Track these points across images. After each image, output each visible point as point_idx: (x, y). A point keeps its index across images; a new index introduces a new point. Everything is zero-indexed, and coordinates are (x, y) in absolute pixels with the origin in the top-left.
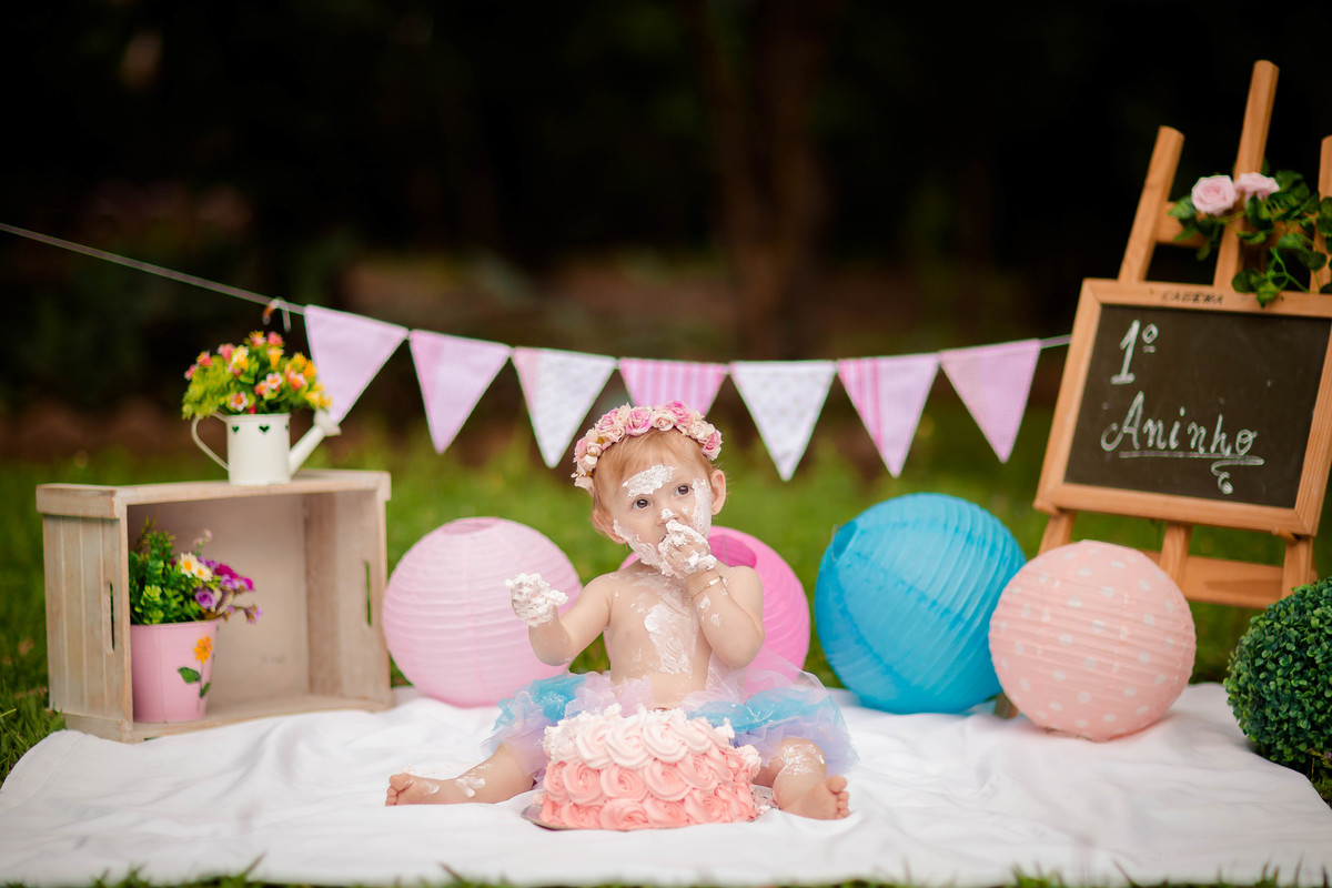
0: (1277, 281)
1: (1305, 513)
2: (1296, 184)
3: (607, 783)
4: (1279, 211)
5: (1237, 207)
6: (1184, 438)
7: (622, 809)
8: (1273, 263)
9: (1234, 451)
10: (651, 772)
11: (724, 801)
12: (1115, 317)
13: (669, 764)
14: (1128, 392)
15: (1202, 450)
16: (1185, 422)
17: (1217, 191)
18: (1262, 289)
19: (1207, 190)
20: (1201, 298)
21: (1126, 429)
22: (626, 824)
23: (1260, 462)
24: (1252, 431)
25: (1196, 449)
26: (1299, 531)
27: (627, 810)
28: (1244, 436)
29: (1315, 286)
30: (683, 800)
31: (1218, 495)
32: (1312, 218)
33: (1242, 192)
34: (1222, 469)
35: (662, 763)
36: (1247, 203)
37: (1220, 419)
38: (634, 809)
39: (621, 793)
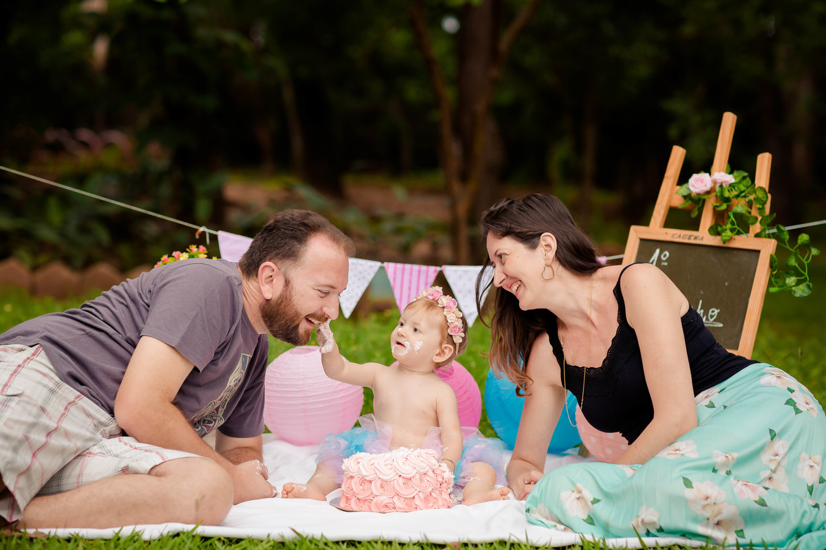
0: (732, 230)
2: (744, 178)
3: (375, 488)
4: (735, 193)
5: (712, 190)
7: (382, 500)
8: (730, 220)
10: (398, 482)
11: (435, 498)
12: (647, 246)
13: (407, 479)
17: (702, 181)
18: (723, 234)
19: (697, 180)
20: (692, 238)
22: (384, 509)
23: (721, 325)
24: (717, 309)
27: (385, 502)
28: (713, 312)
29: (752, 233)
30: (414, 497)
32: (752, 197)
33: (715, 182)
35: (403, 478)
36: (717, 188)
37: (701, 303)
38: (389, 501)
39: (382, 493)
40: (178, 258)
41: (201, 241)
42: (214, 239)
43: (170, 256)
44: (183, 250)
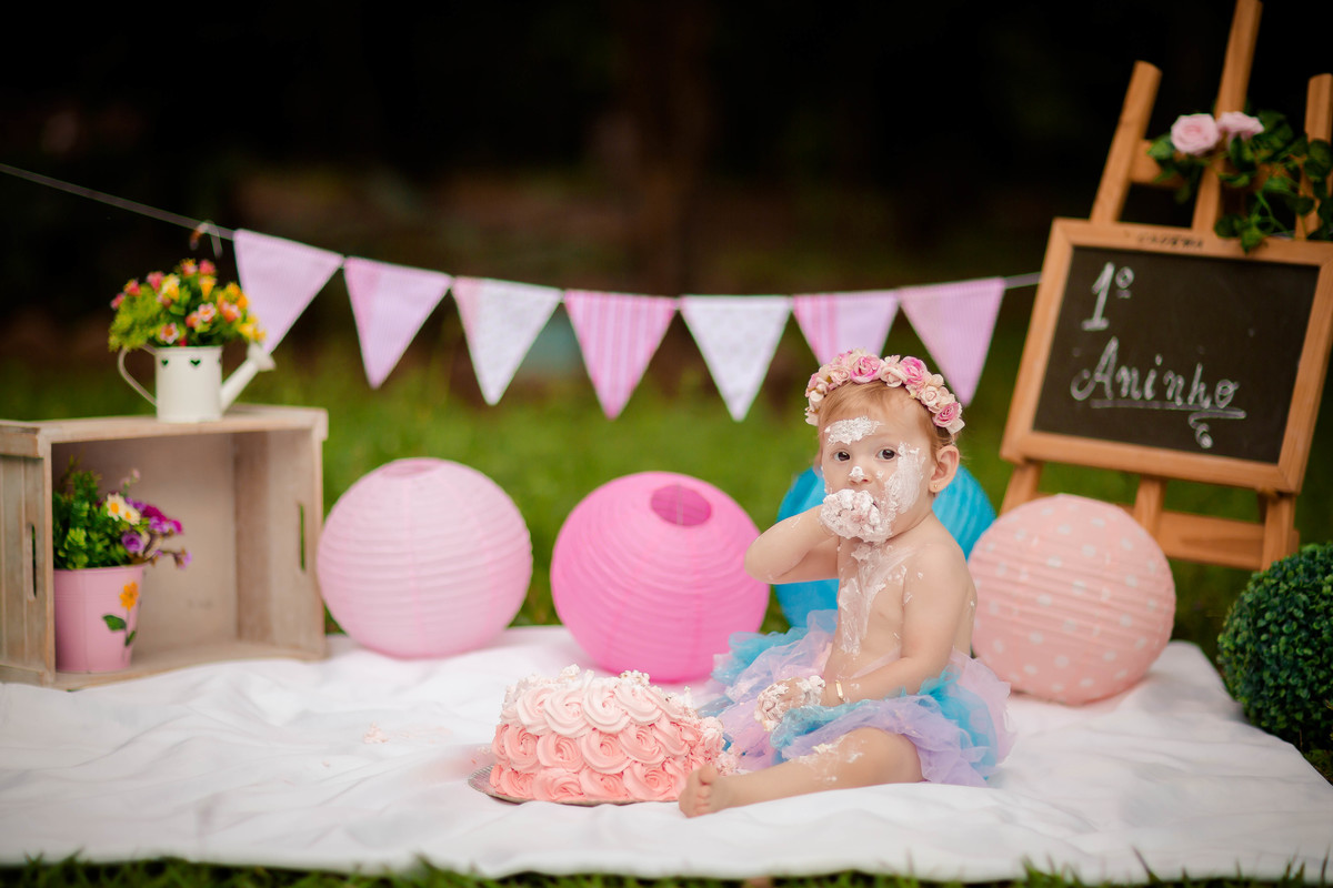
0: (1263, 226)
1: (1291, 465)
2: (1279, 125)
3: (543, 752)
4: (1264, 153)
5: (1219, 147)
6: (1160, 388)
7: (555, 780)
8: (1257, 207)
9: (1213, 402)
10: (589, 743)
12: (1087, 260)
13: (609, 734)
14: (1101, 338)
15: (1179, 402)
16: (1161, 372)
17: (1198, 130)
18: (1246, 234)
19: (1188, 129)
20: (1180, 242)
21: (1098, 377)
22: (560, 795)
23: (1241, 415)
24: (1233, 381)
25: (1173, 399)
26: (1283, 487)
27: (560, 781)
28: (1225, 388)
29: (1300, 231)
30: (622, 774)
31: (1196, 448)
32: (1299, 161)
33: (1224, 132)
34: (1201, 421)
35: (601, 733)
36: (1230, 144)
37: (1199, 370)
38: (568, 779)
39: (557, 762)
40: (158, 285)
41: (203, 252)
42: (228, 246)
43: (142, 281)
44: (167, 271)
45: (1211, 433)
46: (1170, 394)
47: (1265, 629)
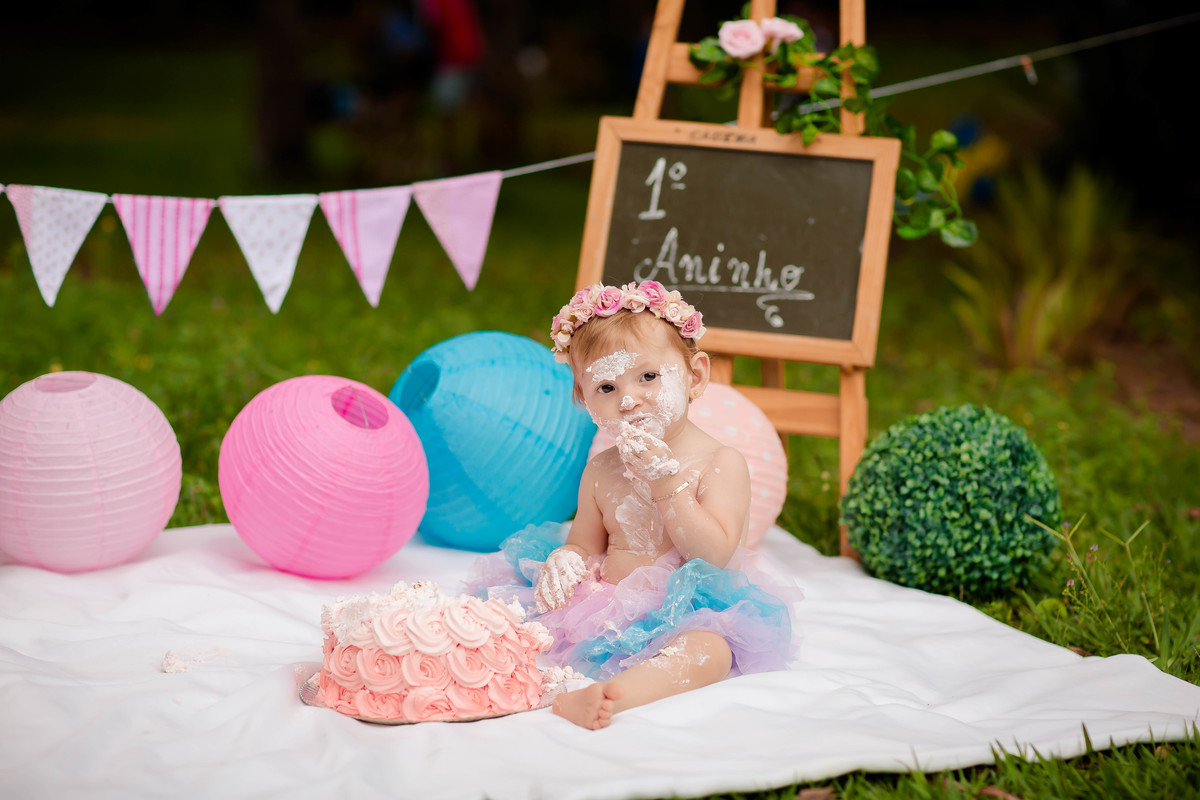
0: (817, 124)
1: (863, 344)
5: (765, 52)
6: (725, 274)
7: (427, 698)
9: (780, 286)
10: (455, 658)
11: (521, 683)
12: (637, 154)
13: (472, 650)
14: (659, 228)
15: (745, 285)
16: (725, 257)
17: (743, 34)
18: (802, 131)
19: (736, 34)
20: (732, 138)
21: (660, 264)
22: (428, 712)
23: (809, 296)
24: (798, 266)
25: (739, 284)
26: (859, 361)
27: (431, 700)
28: (790, 272)
29: (848, 131)
30: (487, 686)
31: (767, 328)
34: (769, 303)
35: (466, 649)
36: (775, 48)
37: (763, 255)
38: (439, 697)
39: (424, 681)
45: (779, 314)
46: (735, 278)
47: (908, 496)
